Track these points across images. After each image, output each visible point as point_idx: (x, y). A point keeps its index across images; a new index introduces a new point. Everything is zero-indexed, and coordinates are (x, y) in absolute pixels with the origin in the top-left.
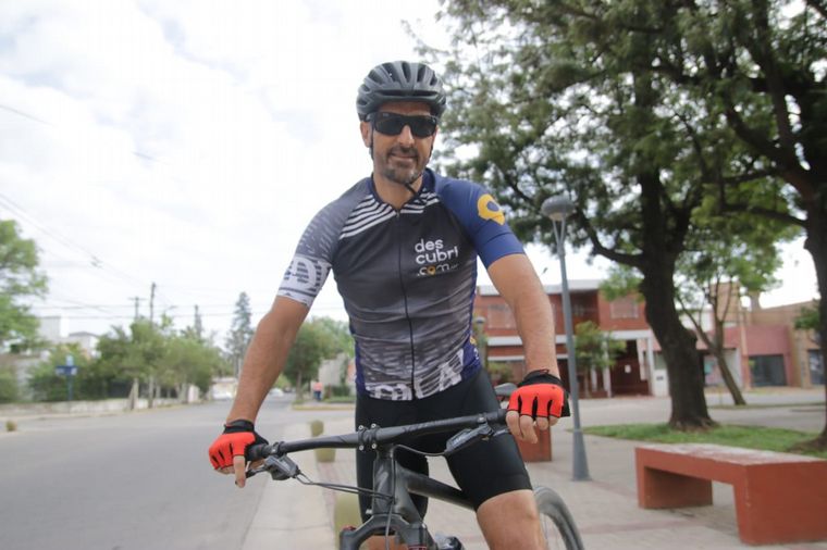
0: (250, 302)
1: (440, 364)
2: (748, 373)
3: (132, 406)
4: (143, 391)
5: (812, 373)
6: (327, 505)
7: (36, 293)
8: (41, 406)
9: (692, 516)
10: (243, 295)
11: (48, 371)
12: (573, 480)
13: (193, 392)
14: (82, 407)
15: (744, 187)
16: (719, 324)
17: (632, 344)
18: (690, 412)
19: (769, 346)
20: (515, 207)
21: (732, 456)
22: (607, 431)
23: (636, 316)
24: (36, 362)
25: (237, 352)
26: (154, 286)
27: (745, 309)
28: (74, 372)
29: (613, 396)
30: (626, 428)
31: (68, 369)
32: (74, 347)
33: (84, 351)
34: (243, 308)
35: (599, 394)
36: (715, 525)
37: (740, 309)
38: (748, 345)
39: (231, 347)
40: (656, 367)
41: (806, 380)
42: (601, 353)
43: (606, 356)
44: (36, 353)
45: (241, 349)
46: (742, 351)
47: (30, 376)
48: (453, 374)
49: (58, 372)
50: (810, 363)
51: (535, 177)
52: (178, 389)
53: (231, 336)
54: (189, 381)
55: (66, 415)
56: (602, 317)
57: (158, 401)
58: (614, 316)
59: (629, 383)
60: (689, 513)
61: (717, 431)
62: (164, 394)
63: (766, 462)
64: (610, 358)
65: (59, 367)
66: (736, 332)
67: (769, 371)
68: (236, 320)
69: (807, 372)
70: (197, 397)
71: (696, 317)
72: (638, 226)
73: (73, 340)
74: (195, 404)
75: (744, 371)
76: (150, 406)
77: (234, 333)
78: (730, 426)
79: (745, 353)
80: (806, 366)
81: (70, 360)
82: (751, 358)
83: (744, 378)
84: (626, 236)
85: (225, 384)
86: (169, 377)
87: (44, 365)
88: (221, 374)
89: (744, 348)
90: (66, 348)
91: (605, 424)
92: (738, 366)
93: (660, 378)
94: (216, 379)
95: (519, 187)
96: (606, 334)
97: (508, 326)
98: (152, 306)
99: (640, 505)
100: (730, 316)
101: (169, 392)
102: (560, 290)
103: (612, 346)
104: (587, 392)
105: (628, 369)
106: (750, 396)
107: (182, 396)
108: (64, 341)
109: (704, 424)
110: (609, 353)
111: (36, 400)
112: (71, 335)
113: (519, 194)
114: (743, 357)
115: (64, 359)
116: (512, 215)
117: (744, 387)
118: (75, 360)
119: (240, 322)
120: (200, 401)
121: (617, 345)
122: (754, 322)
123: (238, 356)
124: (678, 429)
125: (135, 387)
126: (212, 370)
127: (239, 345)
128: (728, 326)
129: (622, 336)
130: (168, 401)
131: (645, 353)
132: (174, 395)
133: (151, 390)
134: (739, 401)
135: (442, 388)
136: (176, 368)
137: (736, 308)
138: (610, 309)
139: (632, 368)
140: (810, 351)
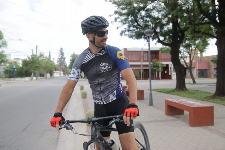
0: (63, 50)
1: (109, 95)
2: (198, 73)
3: (32, 79)
4: (35, 75)
5: (215, 74)
6: (84, 112)
7: (4, 47)
8: (7, 79)
9: (178, 118)
10: (61, 48)
11: (8, 69)
12: (149, 106)
13: (48, 75)
14: (18, 79)
15: (200, 26)
16: (191, 61)
17: (167, 65)
18: (181, 86)
19: (204, 67)
20: (137, 28)
21: (190, 104)
22: (159, 91)
23: (169, 58)
24: (5, 67)
25: (60, 64)
26: (37, 46)
27: (198, 56)
28: (16, 70)
29: (161, 79)
30: (164, 89)
31: (14, 69)
32: (15, 62)
33: (18, 64)
34: (61, 52)
35: (158, 78)
36: (184, 121)
37: (197, 57)
38: (198, 66)
39: (59, 62)
40: (173, 72)
41: (213, 76)
42: (159, 68)
43: (160, 68)
44: (5, 64)
45: (61, 63)
46: (196, 68)
47: (3, 70)
48: (113, 97)
49: (11, 70)
50: (214, 72)
51: (143, 20)
52: (44, 74)
53: (58, 60)
54: (47, 72)
55: (14, 82)
56: (160, 58)
57: (39, 78)
58: (163, 58)
59: (166, 76)
60: (178, 117)
61: (188, 92)
62: (40, 76)
63: (198, 106)
64: (161, 69)
65: (11, 69)
66: (195, 63)
67: (203, 74)
68: (60, 55)
69: (213, 74)
70: (49, 76)
71: (185, 59)
72: (171, 35)
73: (15, 61)
74: (49, 78)
75: (197, 73)
76: (37, 79)
77: (59, 59)
78: (191, 90)
79: (197, 69)
80: (213, 73)
81: (14, 67)
82: (199, 70)
83: (197, 75)
84: (167, 37)
85: (57, 73)
86: (42, 71)
87: (7, 67)
88: (56, 70)
89: (197, 68)
90: (13, 63)
91: (159, 88)
92: (195, 72)
93: (174, 75)
94: (54, 71)
95: (139, 23)
96: (160, 63)
97: (134, 59)
98: (36, 52)
99: (165, 114)
100: (194, 59)
101: (42, 75)
102: (148, 50)
103: (162, 66)
104: (154, 78)
105: (166, 72)
106: (198, 80)
107: (45, 77)
108: (13, 61)
109: (185, 90)
110: (161, 68)
111: (6, 77)
112: (14, 59)
113: (138, 25)
114: (197, 70)
115: (13, 66)
116: (136, 30)
117: (196, 78)
118: (16, 66)
119: (61, 56)
120: (50, 77)
121: (163, 66)
122: (201, 60)
123: (60, 65)
124: (177, 91)
125: (33, 74)
126: (53, 69)
127: (61, 62)
128: (194, 61)
129: (165, 63)
130: (42, 78)
131: (171, 68)
132: (43, 76)
133: (37, 75)
134: (194, 82)
135: (111, 101)
136: (44, 69)
137: (196, 56)
138: (162, 56)
139: (167, 72)
140: (214, 69)
